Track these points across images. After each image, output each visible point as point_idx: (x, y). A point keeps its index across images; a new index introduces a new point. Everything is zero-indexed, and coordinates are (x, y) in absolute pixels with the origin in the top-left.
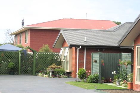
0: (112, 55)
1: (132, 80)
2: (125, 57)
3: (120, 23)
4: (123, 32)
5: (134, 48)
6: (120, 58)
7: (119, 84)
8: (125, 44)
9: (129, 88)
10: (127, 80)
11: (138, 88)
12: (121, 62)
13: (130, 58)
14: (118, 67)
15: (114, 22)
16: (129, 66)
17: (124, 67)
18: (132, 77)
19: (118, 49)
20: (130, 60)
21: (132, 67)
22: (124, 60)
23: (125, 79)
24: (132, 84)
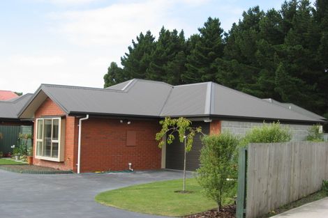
0: (12, 128)
1: (32, 154)
2: (25, 130)
3: (22, 94)
4: (24, 103)
5: (35, 120)
6: (20, 131)
7: (19, 159)
8: (26, 116)
9: (28, 163)
10: (27, 154)
11: (37, 163)
12: (21, 135)
13: (30, 130)
14: (17, 141)
15: (15, 93)
16: (30, 140)
17: (24, 140)
18: (32, 151)
19: (18, 122)
20: (31, 134)
21: (33, 140)
22: (24, 133)
23: (25, 153)
24: (32, 159)
